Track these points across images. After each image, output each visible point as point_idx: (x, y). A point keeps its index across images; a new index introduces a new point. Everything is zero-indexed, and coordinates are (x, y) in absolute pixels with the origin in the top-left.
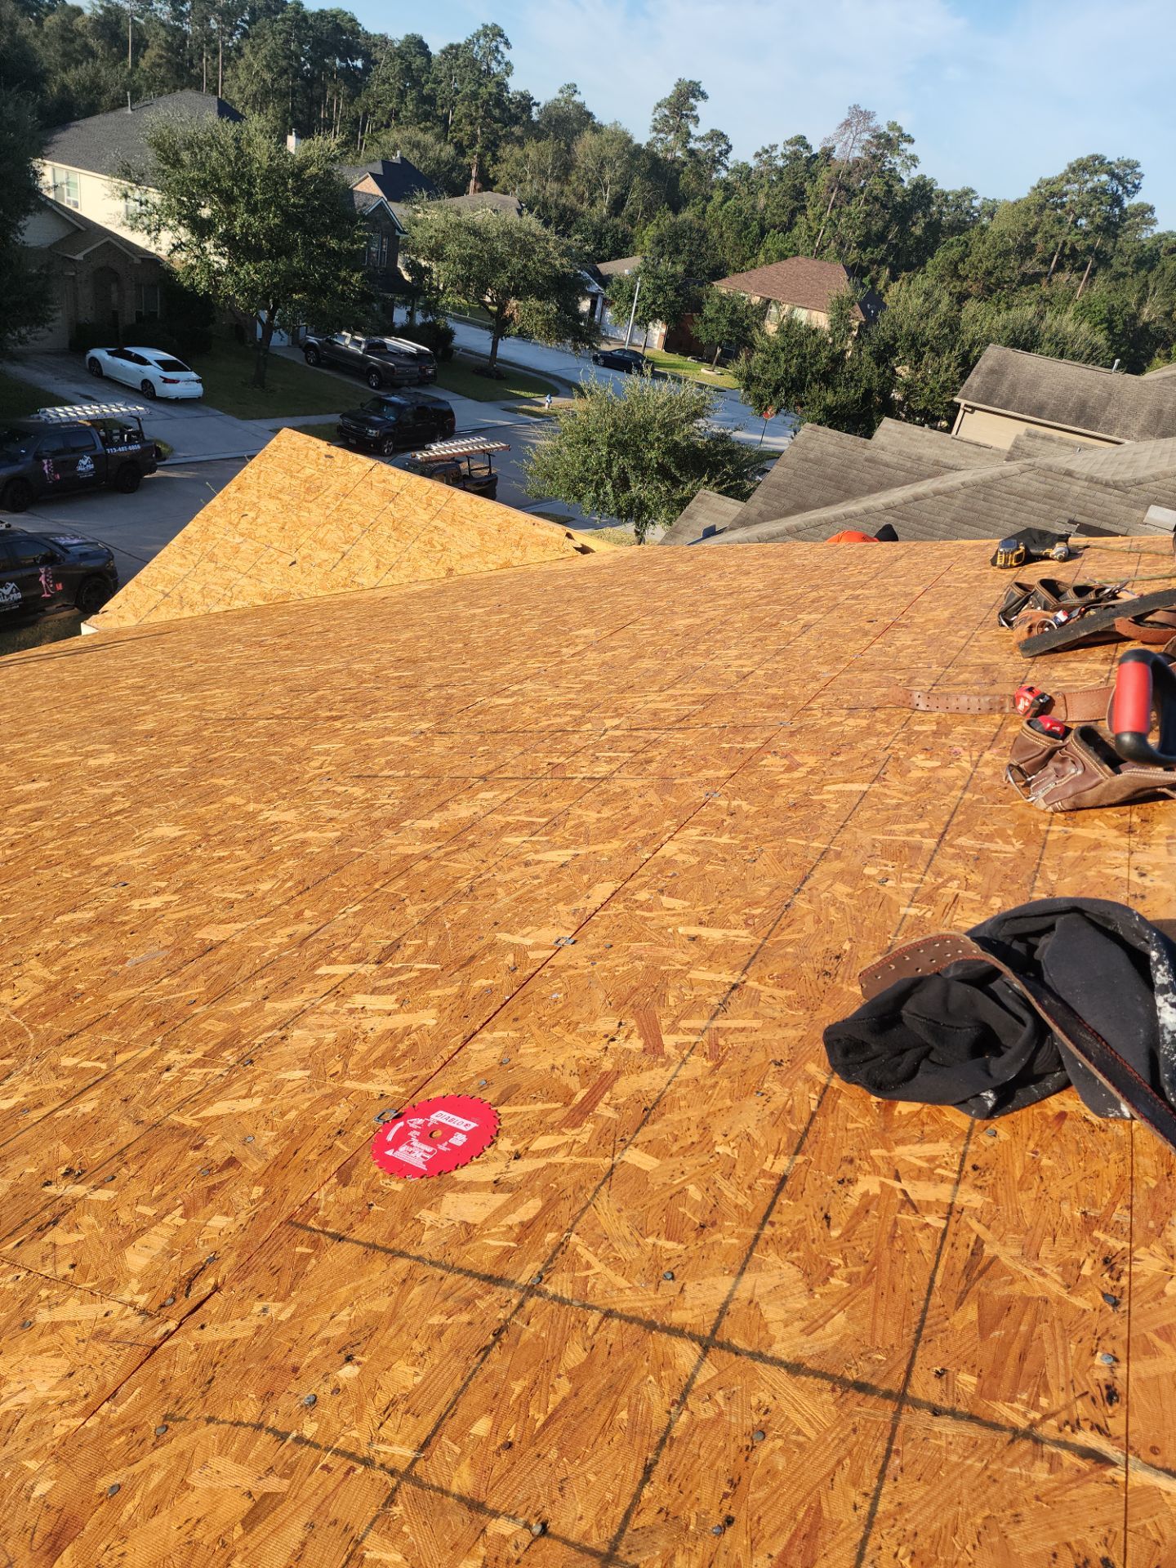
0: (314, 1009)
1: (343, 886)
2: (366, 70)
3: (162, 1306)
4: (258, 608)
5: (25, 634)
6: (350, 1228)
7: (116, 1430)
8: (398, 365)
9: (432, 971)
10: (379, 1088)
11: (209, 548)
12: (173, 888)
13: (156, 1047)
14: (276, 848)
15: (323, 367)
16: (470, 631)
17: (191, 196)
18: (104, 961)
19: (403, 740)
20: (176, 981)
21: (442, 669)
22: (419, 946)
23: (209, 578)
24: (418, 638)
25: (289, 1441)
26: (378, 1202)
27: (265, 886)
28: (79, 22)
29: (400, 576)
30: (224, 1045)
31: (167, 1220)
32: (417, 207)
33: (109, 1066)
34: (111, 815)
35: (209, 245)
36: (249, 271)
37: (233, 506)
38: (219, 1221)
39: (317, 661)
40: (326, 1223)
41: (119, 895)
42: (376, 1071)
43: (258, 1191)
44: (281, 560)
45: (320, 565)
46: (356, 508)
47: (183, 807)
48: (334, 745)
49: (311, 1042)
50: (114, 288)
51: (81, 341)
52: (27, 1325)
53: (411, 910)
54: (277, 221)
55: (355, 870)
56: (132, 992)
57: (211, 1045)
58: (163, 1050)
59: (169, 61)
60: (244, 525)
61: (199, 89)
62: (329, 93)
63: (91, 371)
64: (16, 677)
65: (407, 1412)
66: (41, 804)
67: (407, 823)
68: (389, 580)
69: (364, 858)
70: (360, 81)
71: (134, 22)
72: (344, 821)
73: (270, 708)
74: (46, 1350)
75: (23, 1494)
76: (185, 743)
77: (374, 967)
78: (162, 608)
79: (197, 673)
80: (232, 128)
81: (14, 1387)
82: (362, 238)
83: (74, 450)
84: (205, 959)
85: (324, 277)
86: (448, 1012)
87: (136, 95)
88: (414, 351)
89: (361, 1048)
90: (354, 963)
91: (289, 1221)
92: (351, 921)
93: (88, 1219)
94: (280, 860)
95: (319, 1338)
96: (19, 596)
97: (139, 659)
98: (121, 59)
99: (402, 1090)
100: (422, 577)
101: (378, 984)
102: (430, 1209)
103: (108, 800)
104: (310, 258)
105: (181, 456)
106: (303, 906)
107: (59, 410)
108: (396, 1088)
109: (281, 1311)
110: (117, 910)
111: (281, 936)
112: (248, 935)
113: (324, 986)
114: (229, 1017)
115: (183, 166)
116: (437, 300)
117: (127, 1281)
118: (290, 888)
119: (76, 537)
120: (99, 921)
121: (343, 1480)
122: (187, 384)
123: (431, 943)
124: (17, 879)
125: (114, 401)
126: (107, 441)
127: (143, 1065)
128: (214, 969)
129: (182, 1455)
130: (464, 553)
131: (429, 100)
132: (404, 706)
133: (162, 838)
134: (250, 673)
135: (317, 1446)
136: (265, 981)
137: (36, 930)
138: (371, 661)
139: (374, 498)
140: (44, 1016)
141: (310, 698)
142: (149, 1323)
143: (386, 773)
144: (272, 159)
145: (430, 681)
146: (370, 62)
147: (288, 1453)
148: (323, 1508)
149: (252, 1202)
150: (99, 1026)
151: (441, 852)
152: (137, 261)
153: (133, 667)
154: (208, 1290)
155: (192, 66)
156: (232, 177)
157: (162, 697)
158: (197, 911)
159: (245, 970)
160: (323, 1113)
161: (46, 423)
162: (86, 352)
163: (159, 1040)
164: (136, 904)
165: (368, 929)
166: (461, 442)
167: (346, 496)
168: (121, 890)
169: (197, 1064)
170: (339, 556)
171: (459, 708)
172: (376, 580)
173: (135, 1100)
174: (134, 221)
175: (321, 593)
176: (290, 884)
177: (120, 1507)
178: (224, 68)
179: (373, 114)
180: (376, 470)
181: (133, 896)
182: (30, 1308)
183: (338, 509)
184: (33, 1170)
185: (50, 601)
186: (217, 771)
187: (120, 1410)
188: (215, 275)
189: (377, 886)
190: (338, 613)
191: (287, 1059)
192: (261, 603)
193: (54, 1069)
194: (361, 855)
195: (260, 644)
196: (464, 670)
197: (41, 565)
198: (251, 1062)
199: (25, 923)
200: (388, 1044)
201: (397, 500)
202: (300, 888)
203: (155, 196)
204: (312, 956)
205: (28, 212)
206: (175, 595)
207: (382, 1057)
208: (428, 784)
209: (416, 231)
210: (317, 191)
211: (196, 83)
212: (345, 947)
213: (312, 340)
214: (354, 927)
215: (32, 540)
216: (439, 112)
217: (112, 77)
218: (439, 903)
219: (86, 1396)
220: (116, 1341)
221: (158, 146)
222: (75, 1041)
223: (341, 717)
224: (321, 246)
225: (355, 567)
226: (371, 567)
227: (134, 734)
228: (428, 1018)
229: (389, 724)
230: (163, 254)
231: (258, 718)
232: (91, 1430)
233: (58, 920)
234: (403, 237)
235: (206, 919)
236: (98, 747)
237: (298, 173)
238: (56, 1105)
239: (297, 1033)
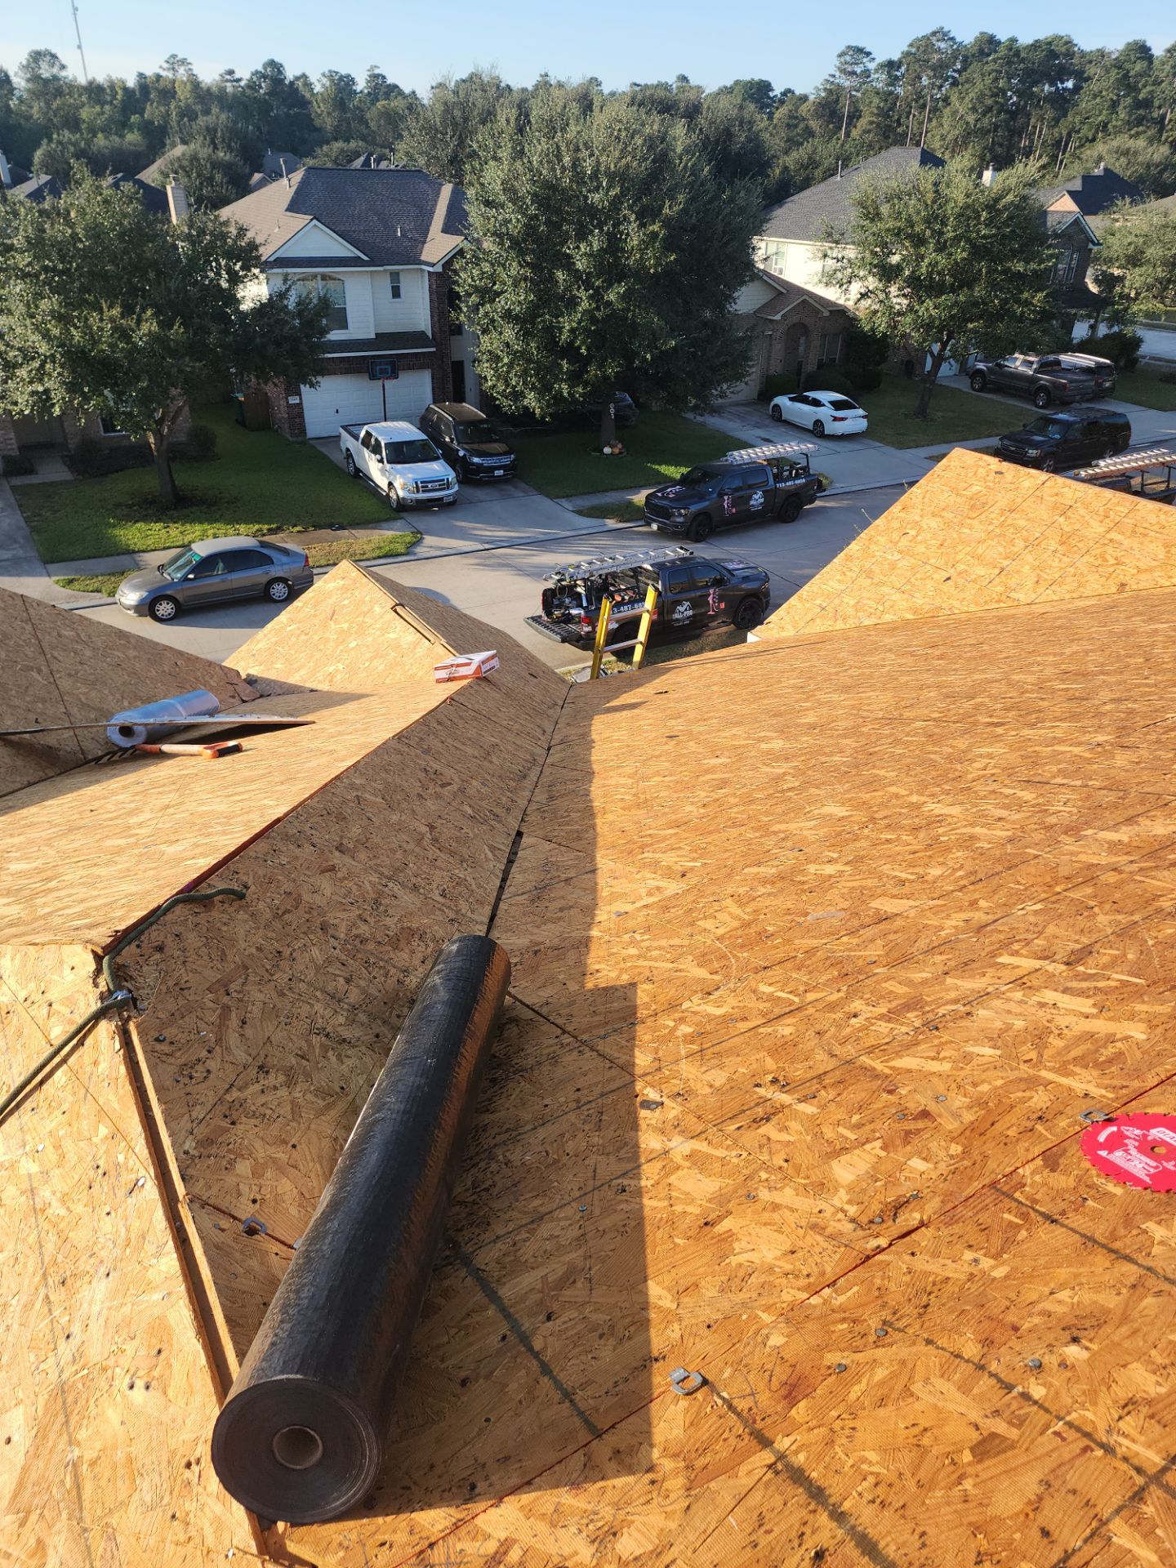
0: (998, 995)
1: (1018, 883)
2: (1077, 89)
3: (871, 1222)
4: (907, 622)
5: (691, 645)
6: (1063, 1213)
7: (838, 1316)
8: (1071, 381)
9: (1136, 985)
10: (1083, 1086)
11: (867, 565)
12: (845, 860)
13: (841, 994)
14: (942, 839)
15: (990, 391)
16: (1153, 645)
17: (884, 245)
18: (788, 912)
19: (1076, 750)
20: (855, 941)
21: (1119, 683)
22: (1116, 957)
23: (865, 594)
24: (1087, 652)
25: (1015, 1392)
26: (1094, 1199)
27: (935, 871)
28: (804, 109)
29: (1062, 591)
30: (907, 1007)
31: (868, 1147)
32: (1116, 216)
33: (802, 1001)
34: (783, 791)
35: (893, 290)
36: (929, 308)
37: (895, 524)
38: (917, 1164)
39: (972, 672)
40: (1036, 1201)
41: (797, 858)
42: (1077, 1070)
43: (956, 1149)
44: (936, 576)
45: (974, 581)
46: (1022, 523)
47: (849, 791)
48: (997, 749)
49: (998, 1024)
50: (802, 340)
51: (769, 390)
52: (751, 1197)
53: (1102, 919)
54: (965, 255)
55: (1032, 870)
56: (815, 943)
57: (894, 1004)
58: (848, 997)
59: (878, 125)
60: (904, 542)
61: (903, 144)
62: (1033, 121)
63: (773, 417)
64: (696, 674)
65: (1152, 1417)
66: (726, 775)
67: (1090, 832)
68: (1049, 595)
69: (1040, 860)
70: (1068, 101)
71: (851, 96)
72: (1014, 822)
73: (926, 712)
74: (769, 1224)
75: (759, 1339)
76: (845, 736)
77: (1063, 967)
78: (818, 621)
79: (851, 677)
80: (932, 174)
81: (743, 1244)
82: (1052, 256)
83: (750, 487)
84: (882, 926)
85: (1005, 302)
86: (1160, 1030)
87: (846, 161)
88: (1092, 364)
89: (1056, 1043)
90: (1040, 958)
91: (993, 1185)
92: (1032, 919)
93: (794, 1125)
94: (948, 850)
95: (1039, 1307)
96: (690, 613)
97: (797, 664)
98: (835, 134)
99: (1111, 1095)
100: (1087, 592)
101: (1069, 985)
102: (1159, 1223)
103: (778, 779)
104: (993, 286)
105: (838, 487)
106: (977, 895)
107: (743, 452)
108: (1103, 1092)
109: (994, 1267)
110: (795, 870)
111: (956, 920)
112: (922, 912)
113: (1008, 975)
114: (909, 983)
115: (881, 219)
116: (1126, 310)
117: (837, 1190)
118: (962, 878)
119: (742, 562)
120: (781, 877)
121: (1079, 1456)
122: (855, 420)
123: (1130, 956)
124: (709, 833)
125: (788, 442)
126: (778, 478)
127: (832, 1007)
128: (892, 937)
129: (903, 1362)
130: (1142, 566)
131: (1147, 104)
132: (1074, 717)
133: (831, 815)
134: (904, 679)
135: (1047, 1411)
136: (944, 957)
137: (729, 876)
138: (1033, 673)
139: (1043, 513)
140: (742, 946)
141: (968, 705)
142: (860, 1233)
143: (1059, 780)
144: (968, 196)
145: (1105, 695)
146: (1081, 77)
147: (1014, 1405)
148: (1059, 1472)
149: (952, 1157)
150: (789, 965)
151: (1135, 867)
152: (826, 314)
153: (794, 670)
154: (916, 1223)
155: (899, 124)
156: (927, 222)
157: (822, 696)
158: (869, 883)
159: (922, 944)
160: (1020, 1094)
161: (731, 465)
162: (771, 400)
163: (845, 988)
164: (812, 868)
165: (1051, 930)
166: (1136, 456)
167: (1012, 511)
168: (798, 854)
169: (881, 1017)
170: (997, 571)
171: (1142, 723)
172: (1034, 596)
173: (828, 1035)
174: (829, 278)
175: (973, 608)
176: (961, 873)
177: (848, 1385)
178: (930, 120)
179: (1078, 132)
180: (1048, 484)
181: (808, 861)
182: (752, 1184)
183: (1001, 525)
184: (744, 1070)
185: (713, 618)
186: (878, 763)
187: (842, 1299)
188: (894, 315)
189: (1058, 889)
190: (992, 627)
191: (974, 1033)
192: (909, 616)
193: (754, 992)
194: (1036, 857)
195: (912, 654)
196: (1147, 685)
197: (712, 586)
198: (937, 1029)
199: (720, 869)
200: (1089, 1045)
201: (1069, 513)
202: (973, 878)
203: (851, 252)
204: (992, 944)
205: (743, 283)
206: (830, 609)
207: (1083, 1057)
208: (1112, 797)
209: (1111, 240)
210: (1010, 218)
211: (900, 140)
212: (1028, 943)
213: (981, 366)
214: (1036, 925)
215: (708, 565)
216: (1155, 115)
217: (826, 151)
218: (1136, 917)
219: (808, 1276)
220: (831, 1237)
221: (861, 204)
222: (769, 973)
223: (1003, 724)
224: (1006, 271)
225: (1012, 583)
226: (1030, 584)
227: (798, 725)
228: (1138, 1032)
229: (1059, 733)
230: (850, 304)
231: (914, 720)
232: (815, 1306)
233: (746, 871)
234: (1095, 249)
235: (879, 891)
236: (768, 734)
237: (991, 207)
238: (759, 1023)
239: (982, 1012)
